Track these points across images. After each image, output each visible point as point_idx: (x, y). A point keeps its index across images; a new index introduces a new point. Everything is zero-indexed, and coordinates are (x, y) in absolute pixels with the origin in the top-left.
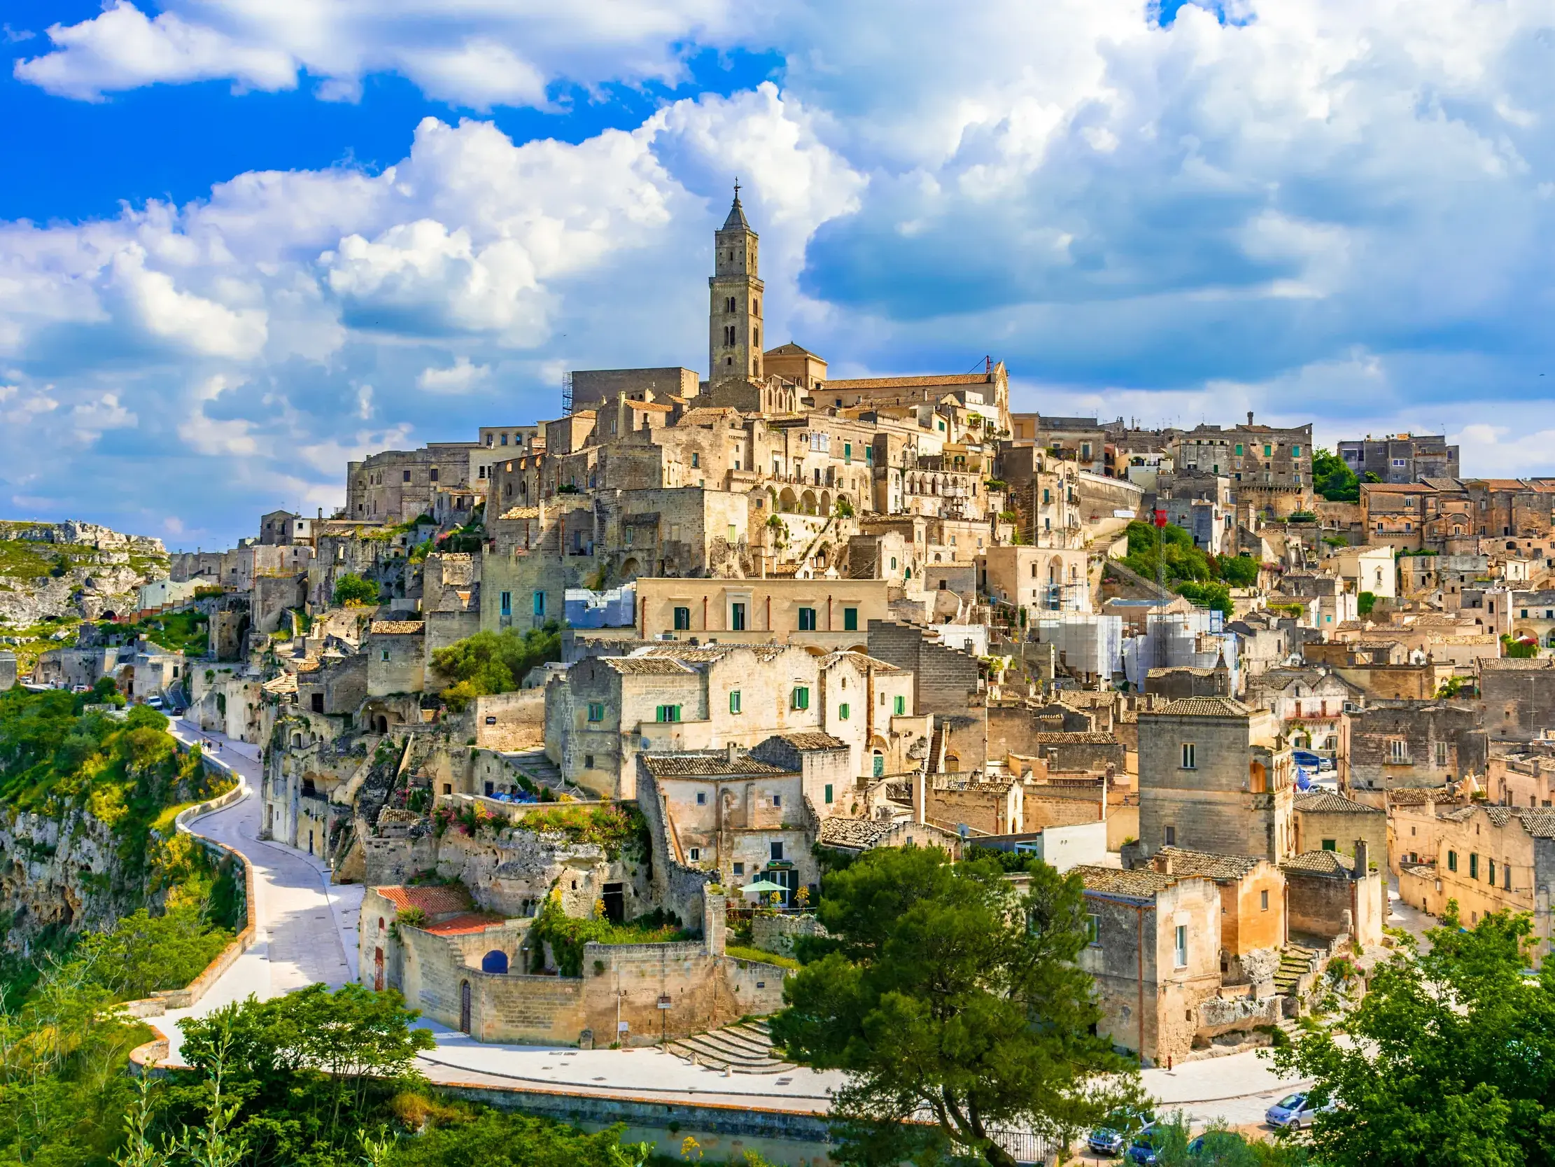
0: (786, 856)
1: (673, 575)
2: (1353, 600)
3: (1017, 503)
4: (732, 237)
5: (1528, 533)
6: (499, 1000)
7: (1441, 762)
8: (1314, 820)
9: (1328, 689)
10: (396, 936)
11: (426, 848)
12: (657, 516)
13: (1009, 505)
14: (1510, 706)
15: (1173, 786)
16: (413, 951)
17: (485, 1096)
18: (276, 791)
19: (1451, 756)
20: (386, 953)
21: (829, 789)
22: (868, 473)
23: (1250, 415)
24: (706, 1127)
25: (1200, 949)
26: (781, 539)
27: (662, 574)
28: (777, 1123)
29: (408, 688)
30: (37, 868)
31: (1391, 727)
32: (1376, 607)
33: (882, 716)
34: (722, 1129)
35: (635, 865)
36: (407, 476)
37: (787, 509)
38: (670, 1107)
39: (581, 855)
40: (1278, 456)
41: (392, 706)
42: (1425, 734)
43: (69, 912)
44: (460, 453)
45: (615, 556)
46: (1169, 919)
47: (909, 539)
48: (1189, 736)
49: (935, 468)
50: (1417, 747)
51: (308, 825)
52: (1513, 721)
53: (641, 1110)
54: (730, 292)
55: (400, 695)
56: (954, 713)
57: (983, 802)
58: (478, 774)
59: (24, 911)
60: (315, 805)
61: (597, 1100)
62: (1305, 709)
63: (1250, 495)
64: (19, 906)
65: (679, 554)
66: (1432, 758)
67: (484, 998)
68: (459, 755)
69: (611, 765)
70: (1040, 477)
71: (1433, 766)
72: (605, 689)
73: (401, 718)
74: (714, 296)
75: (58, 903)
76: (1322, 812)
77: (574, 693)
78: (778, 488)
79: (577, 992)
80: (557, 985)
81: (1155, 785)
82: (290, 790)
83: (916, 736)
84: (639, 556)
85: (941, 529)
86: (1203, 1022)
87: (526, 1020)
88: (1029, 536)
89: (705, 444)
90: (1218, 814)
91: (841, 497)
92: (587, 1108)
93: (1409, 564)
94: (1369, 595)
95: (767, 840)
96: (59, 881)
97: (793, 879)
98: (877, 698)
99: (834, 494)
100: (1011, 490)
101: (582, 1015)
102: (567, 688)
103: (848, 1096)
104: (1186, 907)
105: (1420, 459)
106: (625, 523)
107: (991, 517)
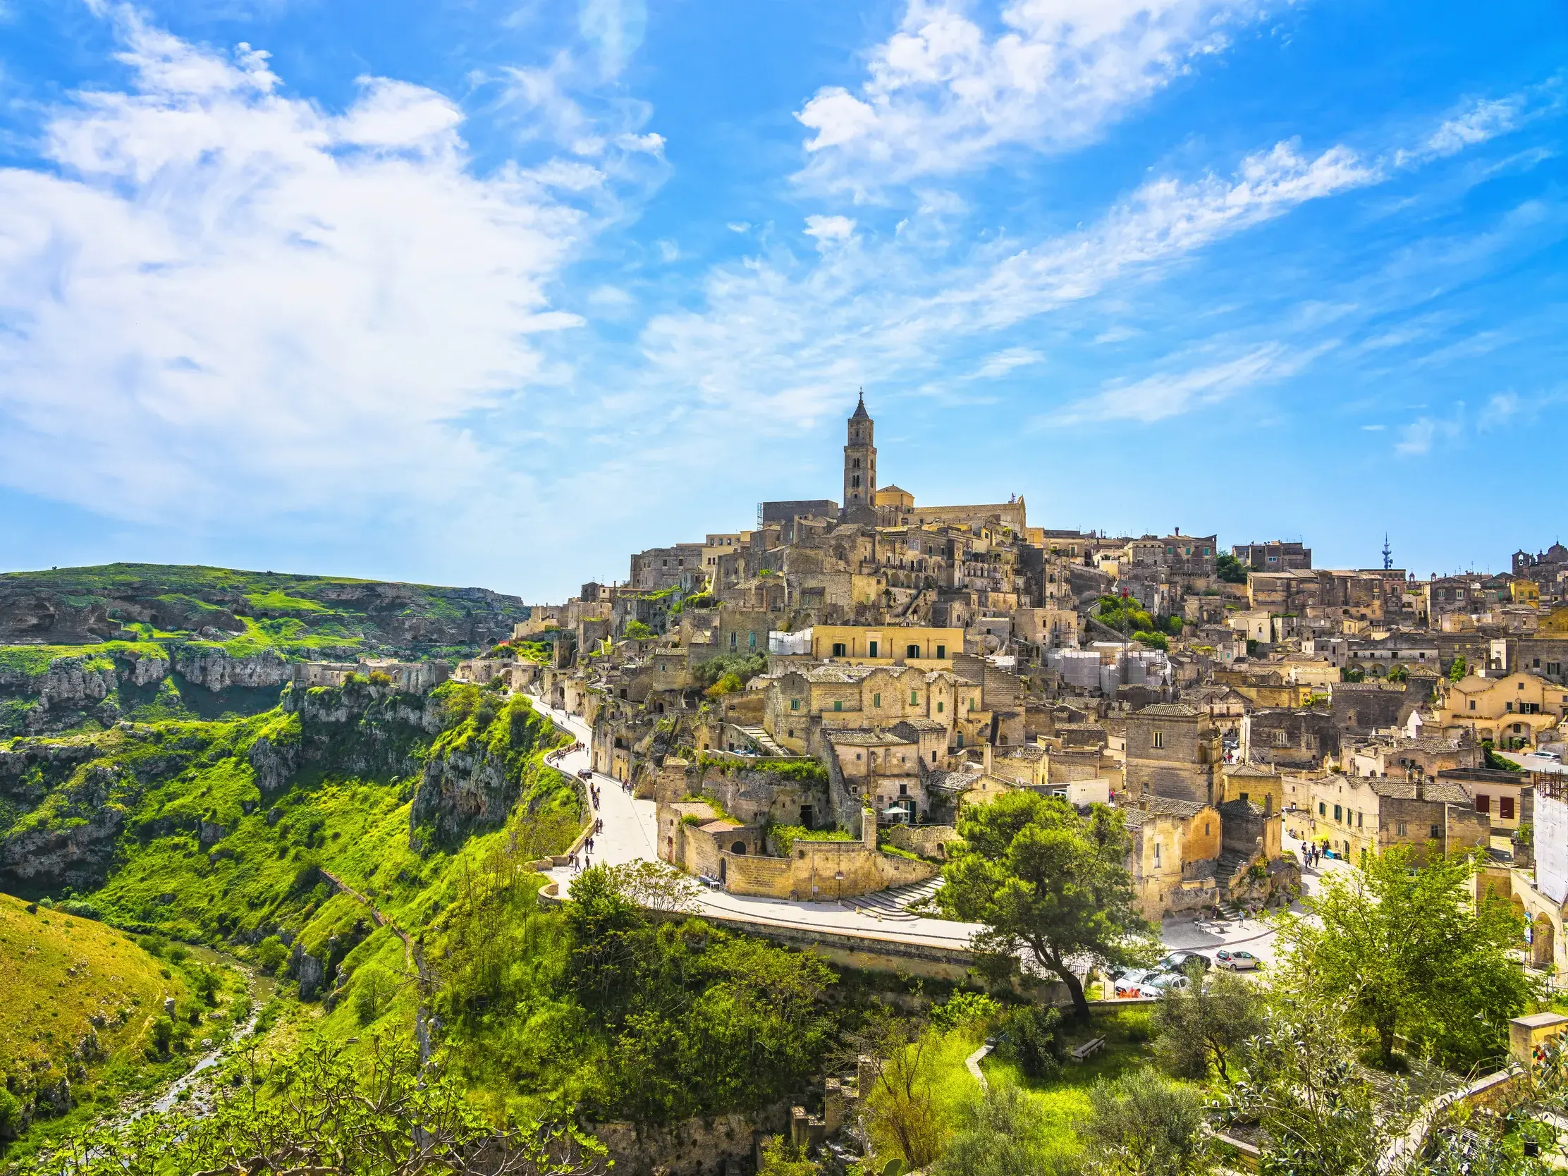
0: (909, 792)
1: (833, 624)
2: (1244, 646)
3: (1033, 582)
4: (858, 423)
5: (1357, 604)
6: (742, 870)
7: (1309, 747)
8: (1235, 781)
9: (1232, 700)
10: (681, 831)
11: (695, 780)
12: (824, 589)
13: (1027, 582)
14: (1351, 713)
15: (1147, 757)
16: (691, 840)
17: (740, 925)
18: (600, 744)
19: (1315, 743)
20: (674, 840)
21: (934, 753)
22: (943, 564)
23: (1177, 529)
24: (870, 950)
25: (1169, 858)
26: (892, 603)
27: (825, 623)
28: (913, 950)
29: (676, 687)
30: (462, 783)
31: (1276, 724)
32: (1258, 649)
33: (963, 711)
34: (879, 952)
35: (820, 795)
36: (665, 563)
37: (894, 586)
38: (849, 938)
39: (788, 788)
40: (1194, 555)
41: (667, 697)
42: (1299, 729)
43: (478, 808)
44: (695, 550)
45: (797, 612)
46: (1151, 839)
47: (968, 604)
48: (1159, 728)
49: (983, 562)
50: (1293, 736)
51: (619, 764)
52: (1353, 723)
53: (831, 939)
54: (857, 455)
55: (671, 691)
56: (1006, 709)
57: (1024, 764)
58: (725, 738)
59: (454, 806)
60: (623, 753)
61: (805, 931)
62: (1216, 711)
63: (1177, 578)
64: (451, 802)
65: (837, 612)
66: (1303, 744)
67: (733, 868)
68: (713, 727)
69: (804, 736)
70: (1047, 566)
71: (1304, 749)
72: (801, 692)
73: (672, 704)
74: (847, 457)
75: (473, 803)
76: (1240, 776)
77: (782, 693)
78: (890, 572)
79: (789, 866)
80: (776, 863)
81: (1137, 757)
82: (608, 744)
83: (983, 723)
84: (812, 613)
85: (987, 598)
86: (1170, 903)
87: (758, 882)
88: (1040, 602)
89: (847, 546)
90: (1177, 775)
91: (926, 578)
92: (799, 935)
93: (1279, 623)
94: (1254, 642)
95: (897, 783)
96: (473, 789)
97: (913, 806)
98: (960, 700)
99: (922, 575)
100: (1029, 574)
101: (791, 881)
102: (778, 690)
103: (981, 938)
104: (1162, 832)
105: (1287, 557)
106: (804, 593)
107: (1016, 590)
